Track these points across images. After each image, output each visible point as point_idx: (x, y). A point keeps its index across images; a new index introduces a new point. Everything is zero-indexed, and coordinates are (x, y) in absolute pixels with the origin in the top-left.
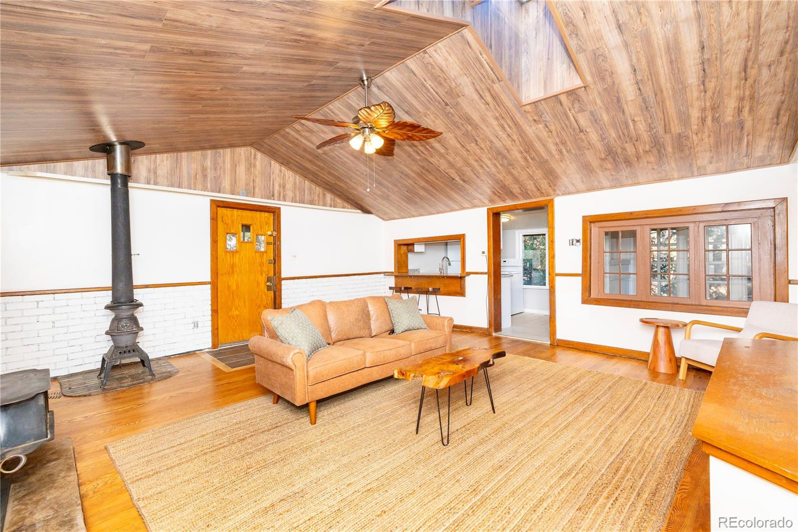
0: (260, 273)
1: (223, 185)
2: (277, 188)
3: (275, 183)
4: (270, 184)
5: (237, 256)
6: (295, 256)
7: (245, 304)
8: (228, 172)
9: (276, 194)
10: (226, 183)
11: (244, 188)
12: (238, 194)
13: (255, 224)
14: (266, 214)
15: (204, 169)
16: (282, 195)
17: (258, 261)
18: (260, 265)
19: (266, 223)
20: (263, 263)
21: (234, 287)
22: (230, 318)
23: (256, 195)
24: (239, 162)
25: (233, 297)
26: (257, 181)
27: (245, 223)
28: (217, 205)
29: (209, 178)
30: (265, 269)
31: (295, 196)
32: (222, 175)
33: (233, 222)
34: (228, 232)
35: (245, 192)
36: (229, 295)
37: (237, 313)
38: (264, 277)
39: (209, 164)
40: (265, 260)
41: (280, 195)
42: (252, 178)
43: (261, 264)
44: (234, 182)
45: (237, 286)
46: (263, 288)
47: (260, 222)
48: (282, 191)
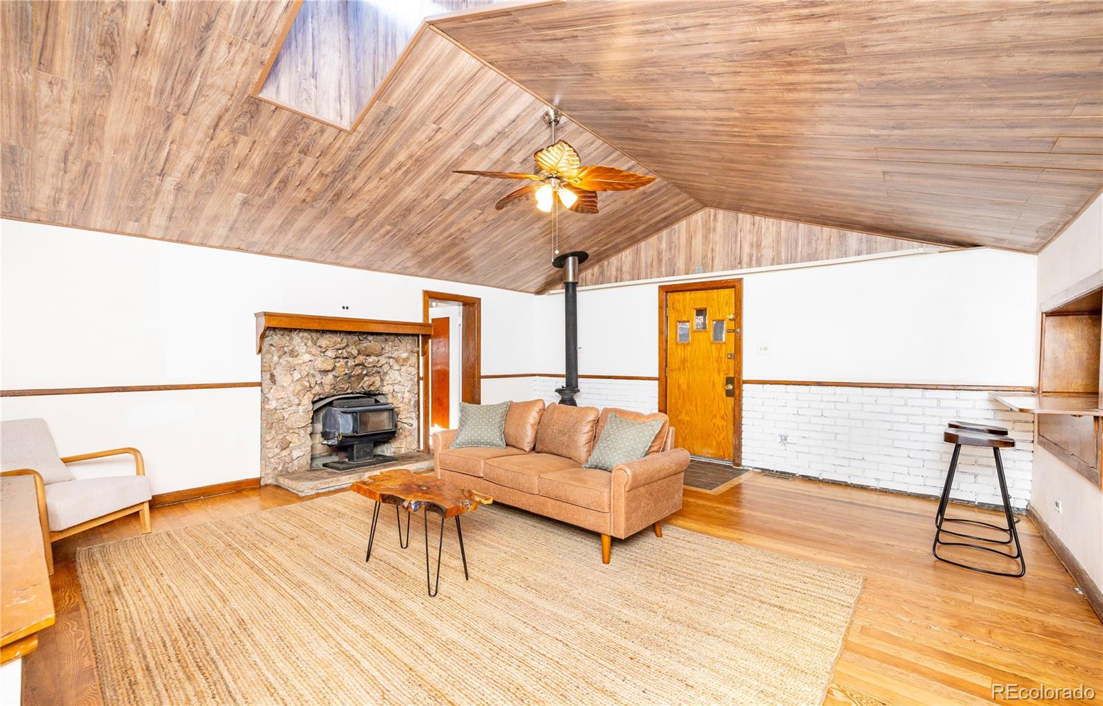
0: (716, 371)
1: (678, 266)
2: (746, 249)
3: (744, 243)
4: (736, 247)
5: (689, 348)
6: (765, 349)
7: (696, 409)
8: (683, 249)
9: (745, 259)
10: (681, 263)
11: (700, 262)
12: (694, 272)
13: (712, 306)
14: (727, 291)
15: (659, 253)
16: (754, 258)
17: (714, 355)
18: (717, 361)
19: (727, 304)
20: (721, 358)
21: (684, 387)
22: (679, 422)
23: (715, 268)
24: (695, 233)
25: (684, 398)
26: (717, 249)
27: (699, 306)
28: (666, 290)
29: (664, 262)
30: (724, 366)
31: (779, 253)
32: (677, 255)
33: (684, 308)
34: (680, 320)
35: (701, 267)
36: (680, 395)
37: (688, 418)
38: (723, 378)
39: (664, 245)
40: (723, 354)
41: (751, 260)
42: (711, 246)
43: (719, 360)
44: (689, 259)
45: (688, 385)
46: (720, 392)
47: (718, 302)
48: (754, 251)
